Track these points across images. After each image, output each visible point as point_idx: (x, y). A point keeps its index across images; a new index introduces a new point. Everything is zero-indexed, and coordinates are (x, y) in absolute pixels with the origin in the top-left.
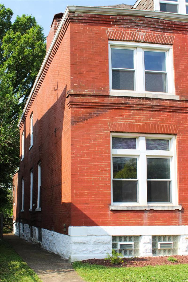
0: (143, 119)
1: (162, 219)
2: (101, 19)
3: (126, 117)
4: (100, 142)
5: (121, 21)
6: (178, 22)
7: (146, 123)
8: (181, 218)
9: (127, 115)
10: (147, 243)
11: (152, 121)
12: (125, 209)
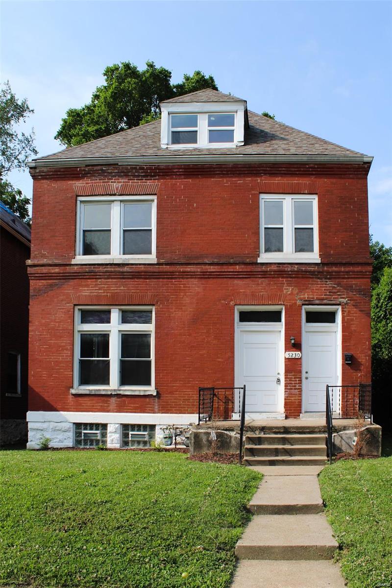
0: (112, 288)
1: (132, 405)
2: (67, 173)
3: (92, 287)
4: (62, 317)
5: (91, 172)
6: (162, 166)
7: (116, 292)
8: (157, 404)
9: (93, 284)
10: (113, 433)
11: (123, 290)
12: (88, 392)
